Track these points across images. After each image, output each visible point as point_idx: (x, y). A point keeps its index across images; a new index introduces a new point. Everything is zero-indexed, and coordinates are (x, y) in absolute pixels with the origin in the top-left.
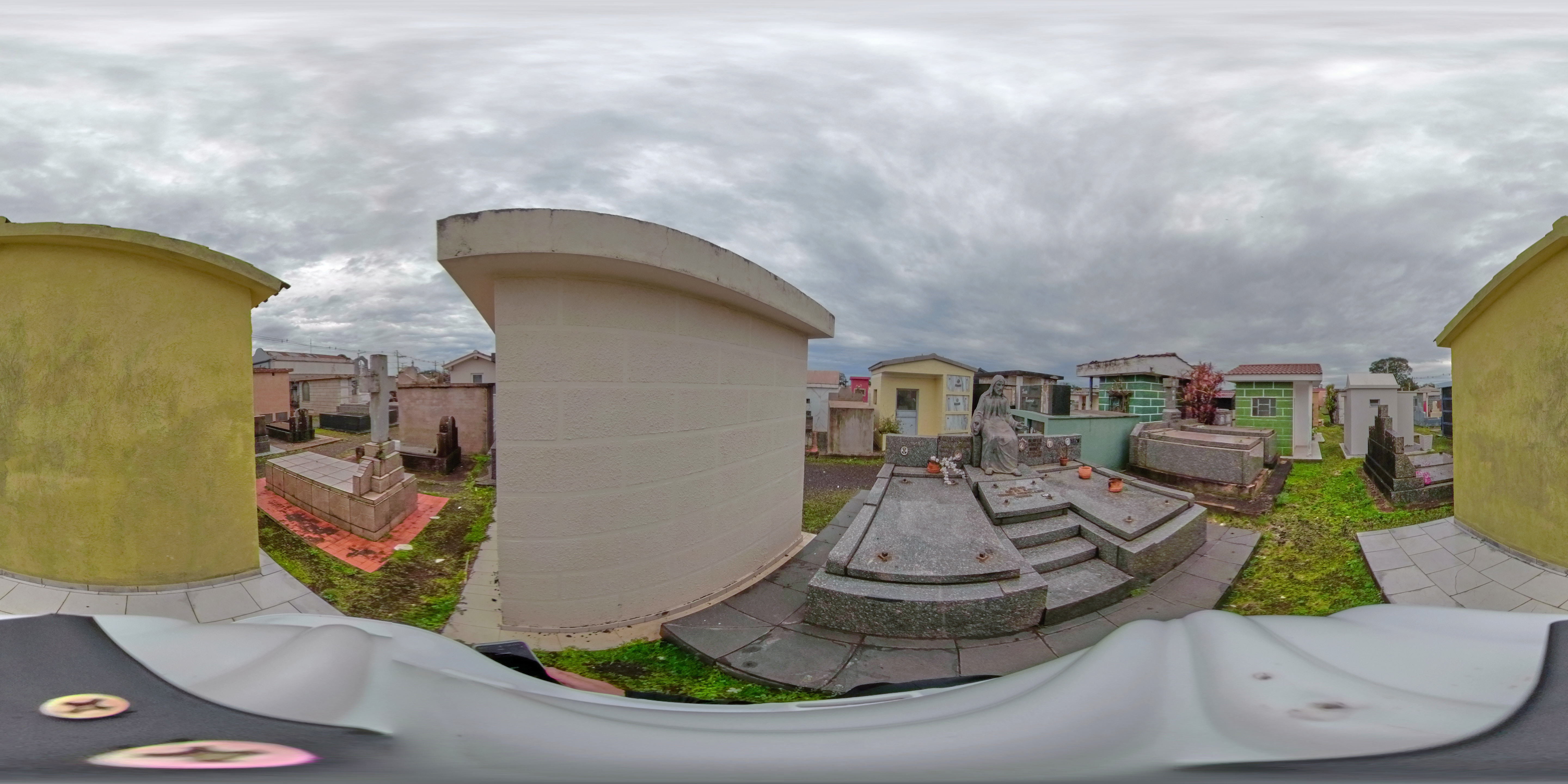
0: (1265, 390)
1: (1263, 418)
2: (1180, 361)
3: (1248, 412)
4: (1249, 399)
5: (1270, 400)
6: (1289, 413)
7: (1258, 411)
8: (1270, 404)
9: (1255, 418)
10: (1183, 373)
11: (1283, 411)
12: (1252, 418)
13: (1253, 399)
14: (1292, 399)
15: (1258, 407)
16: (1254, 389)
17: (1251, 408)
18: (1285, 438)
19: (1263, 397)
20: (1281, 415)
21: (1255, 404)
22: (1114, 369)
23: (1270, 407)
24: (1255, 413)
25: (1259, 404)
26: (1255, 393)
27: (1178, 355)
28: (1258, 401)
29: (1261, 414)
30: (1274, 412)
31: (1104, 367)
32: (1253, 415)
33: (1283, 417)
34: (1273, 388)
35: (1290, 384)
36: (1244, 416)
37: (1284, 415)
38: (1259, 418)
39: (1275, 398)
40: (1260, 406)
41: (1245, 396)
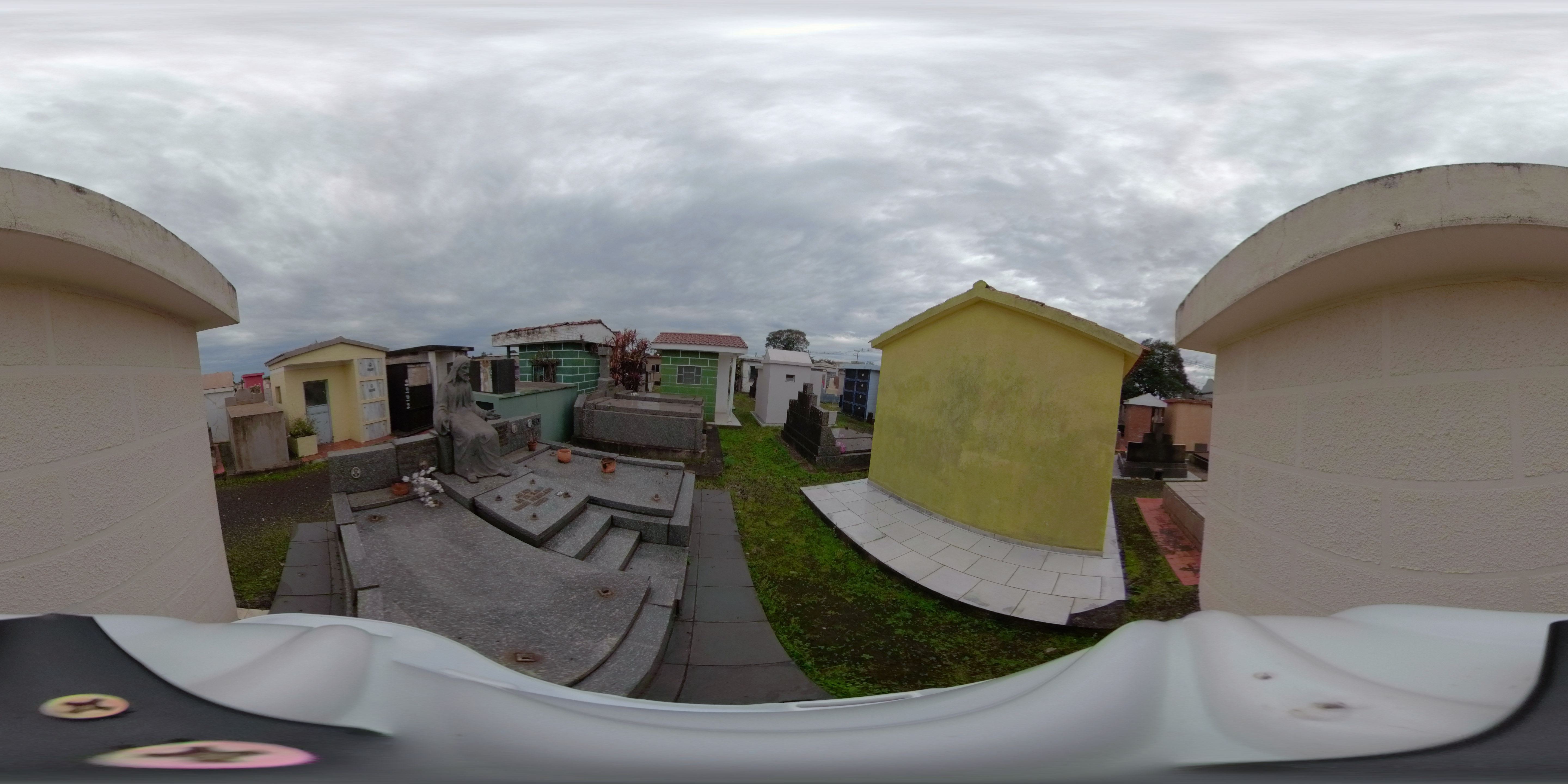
0: (691, 359)
1: (688, 386)
2: (605, 328)
3: (673, 379)
4: (675, 367)
5: (695, 370)
6: (714, 382)
7: (684, 379)
8: (695, 373)
9: (680, 385)
10: (608, 340)
11: (707, 379)
12: (677, 385)
13: (679, 367)
14: (716, 369)
15: (683, 375)
16: (680, 357)
17: (677, 376)
19: (689, 365)
21: (680, 371)
22: (538, 337)
23: (695, 375)
24: (679, 380)
25: (684, 372)
26: (681, 361)
27: (603, 322)
28: (684, 369)
29: (686, 382)
30: (698, 381)
31: (526, 335)
32: (678, 382)
33: (707, 384)
34: (699, 358)
35: (715, 355)
36: (669, 382)
37: (709, 383)
38: (684, 385)
39: (700, 368)
40: (685, 373)
41: (671, 365)
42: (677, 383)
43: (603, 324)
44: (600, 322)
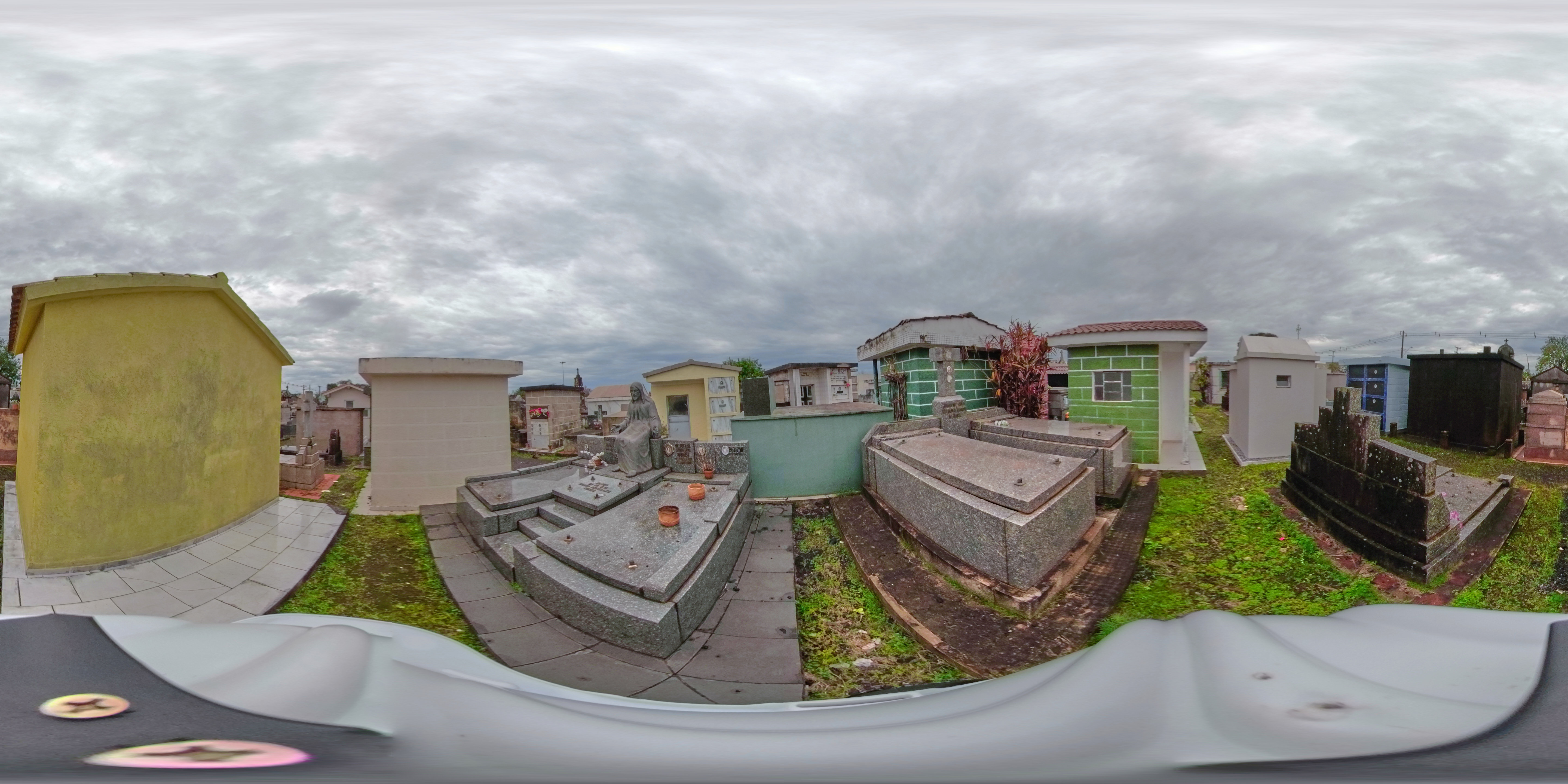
0: (1113, 359)
1: (1113, 404)
2: (982, 324)
3: (1088, 395)
4: (1090, 373)
5: (1122, 375)
6: (1154, 395)
7: (1104, 392)
8: (1121, 381)
9: (1099, 404)
10: (987, 341)
11: (1143, 392)
12: (1094, 403)
13: (1096, 373)
14: (1157, 372)
15: (1103, 386)
16: (1096, 357)
17: (1093, 388)
18: (1147, 435)
19: (1111, 369)
20: (1140, 398)
21: (1099, 381)
23: (1122, 386)
24: (1099, 395)
25: (1104, 382)
26: (1097, 363)
27: (977, 315)
28: (1104, 376)
29: (1109, 397)
30: (1128, 394)
32: (1096, 399)
33: (1143, 401)
34: (1127, 356)
35: (1152, 347)
36: (1081, 400)
37: (1145, 399)
38: (1105, 404)
39: (1130, 372)
40: (1106, 384)
41: (1082, 370)
42: (1093, 400)
43: (977, 318)
44: (969, 315)
